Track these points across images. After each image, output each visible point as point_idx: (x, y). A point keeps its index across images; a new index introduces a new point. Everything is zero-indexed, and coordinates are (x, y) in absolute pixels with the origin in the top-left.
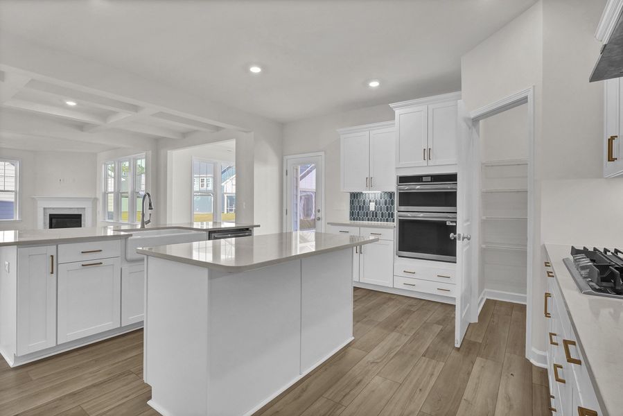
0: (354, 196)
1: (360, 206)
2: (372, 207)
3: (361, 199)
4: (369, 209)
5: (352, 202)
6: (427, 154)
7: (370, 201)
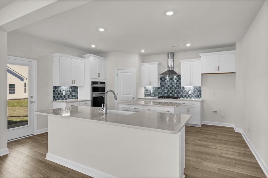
0: (55, 88)
1: (58, 93)
2: (64, 93)
3: (59, 89)
4: (63, 94)
5: (54, 91)
6: (99, 75)
7: (63, 90)
